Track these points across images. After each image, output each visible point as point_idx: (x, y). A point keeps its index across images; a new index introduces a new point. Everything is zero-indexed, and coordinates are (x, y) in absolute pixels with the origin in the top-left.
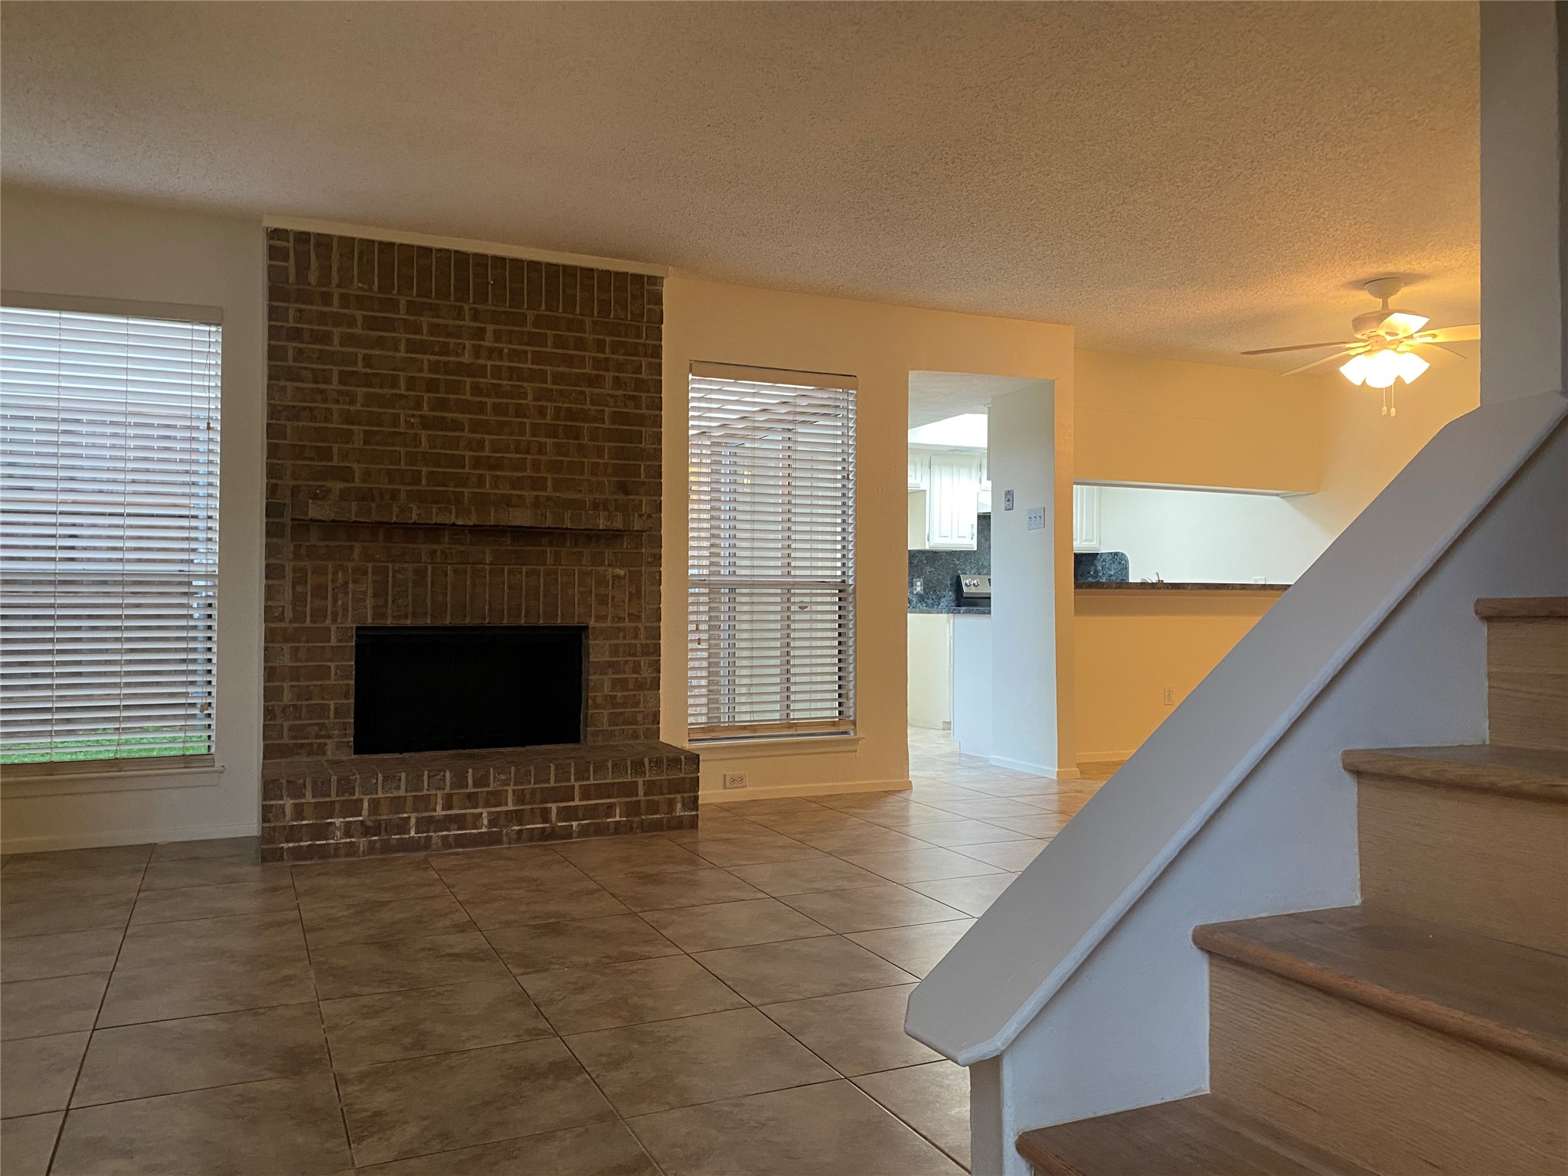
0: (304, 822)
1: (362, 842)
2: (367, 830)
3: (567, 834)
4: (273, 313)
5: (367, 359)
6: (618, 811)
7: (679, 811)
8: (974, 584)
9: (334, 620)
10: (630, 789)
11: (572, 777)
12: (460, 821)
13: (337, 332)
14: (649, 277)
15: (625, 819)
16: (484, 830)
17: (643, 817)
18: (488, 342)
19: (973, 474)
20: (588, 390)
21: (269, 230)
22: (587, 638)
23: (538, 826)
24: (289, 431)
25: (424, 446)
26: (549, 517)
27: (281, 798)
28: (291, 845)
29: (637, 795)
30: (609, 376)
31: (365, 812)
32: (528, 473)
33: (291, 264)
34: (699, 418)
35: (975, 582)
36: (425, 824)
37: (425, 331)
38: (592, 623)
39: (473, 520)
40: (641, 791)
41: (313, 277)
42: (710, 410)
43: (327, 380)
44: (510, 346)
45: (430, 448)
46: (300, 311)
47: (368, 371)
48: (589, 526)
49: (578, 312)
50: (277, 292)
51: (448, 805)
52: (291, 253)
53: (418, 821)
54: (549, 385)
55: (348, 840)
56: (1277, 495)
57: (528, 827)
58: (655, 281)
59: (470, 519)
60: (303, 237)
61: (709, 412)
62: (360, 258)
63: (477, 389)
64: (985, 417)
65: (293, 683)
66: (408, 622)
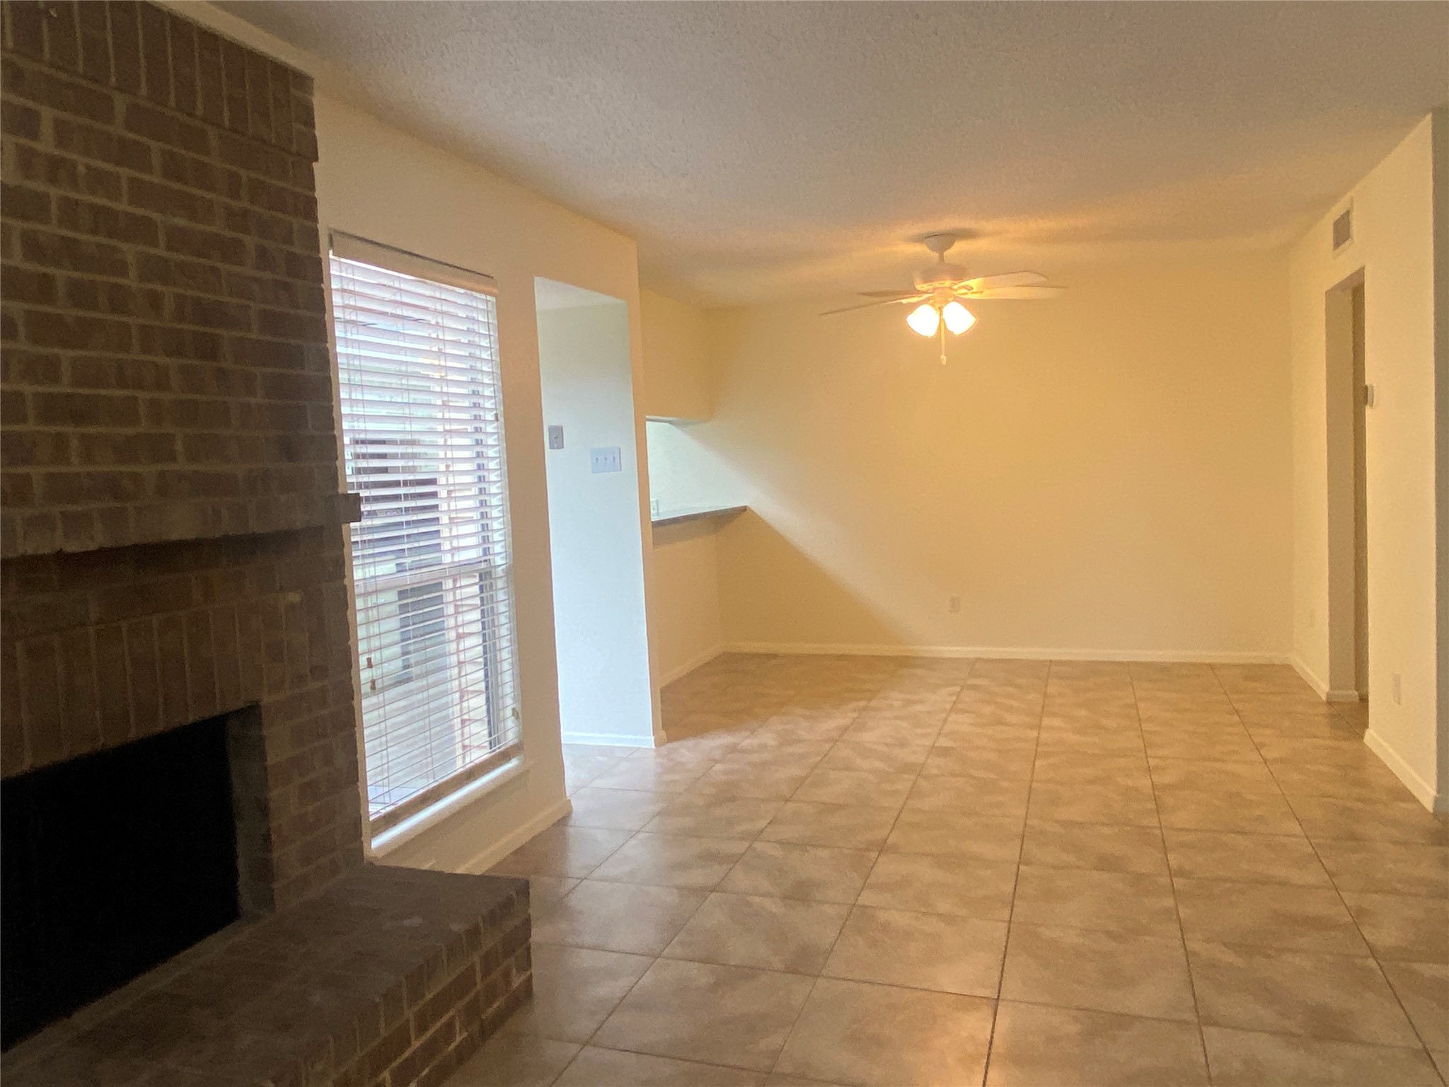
6: (458, 1025)
7: (515, 980)
11: (405, 1004)
14: (295, 74)
15: (465, 1034)
17: (483, 1017)
18: (46, 145)
20: (222, 267)
22: (261, 723)
29: (475, 984)
30: (250, 243)
32: (144, 427)
38: (266, 699)
44: (88, 161)
49: (199, 114)
54: (163, 251)
58: (303, 81)
59: (92, 538)
63: (33, 248)
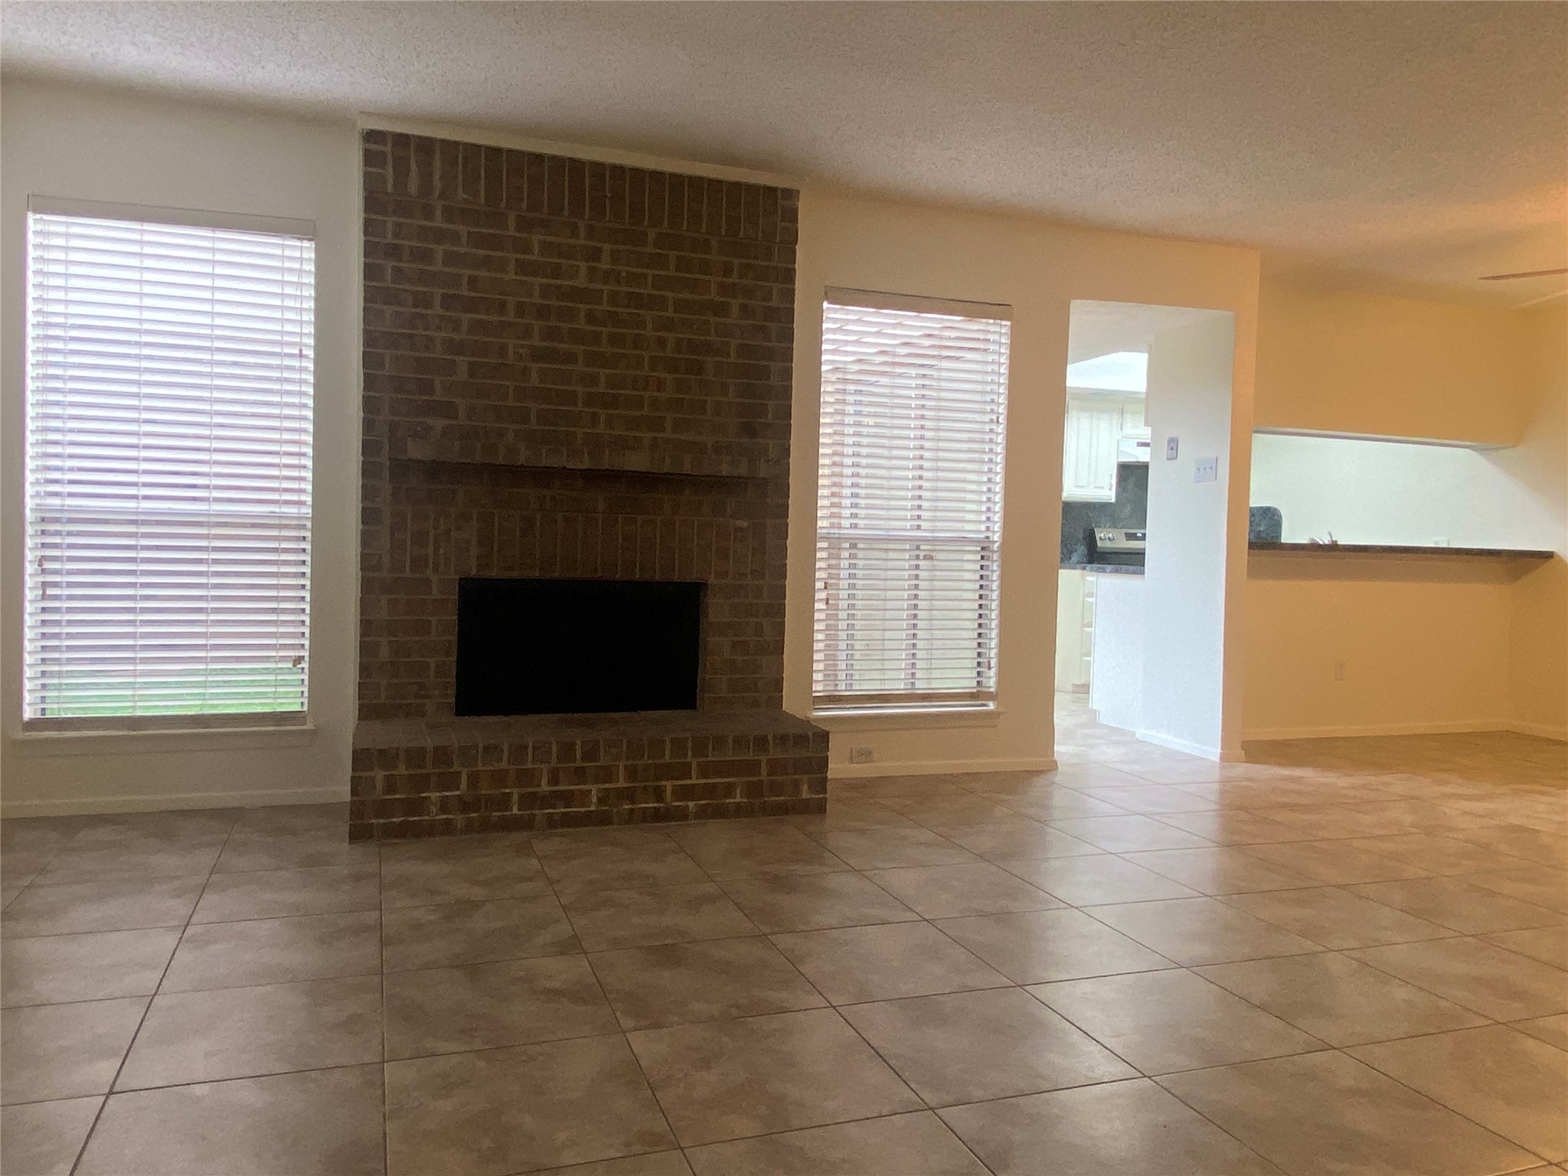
0: (397, 796)
1: (459, 819)
2: (465, 806)
3: (682, 815)
4: (368, 226)
5: (472, 280)
6: (738, 791)
7: (805, 793)
8: (1109, 538)
9: (436, 570)
10: (752, 768)
11: (690, 753)
12: (567, 798)
13: (439, 251)
14: (784, 190)
15: (746, 800)
16: (593, 808)
17: (766, 799)
19: (1114, 421)
20: (713, 320)
21: (365, 131)
22: (705, 595)
23: (652, 805)
24: (387, 360)
25: (534, 381)
26: (668, 460)
27: (371, 769)
28: (382, 821)
29: (760, 774)
30: (735, 303)
31: (464, 785)
32: (646, 411)
33: (389, 171)
34: (834, 352)
35: (1110, 536)
36: (529, 800)
37: (536, 251)
38: (712, 580)
39: (585, 464)
40: (764, 770)
41: (413, 187)
42: (847, 343)
43: (428, 305)
44: (629, 269)
45: (541, 382)
46: (399, 225)
47: (473, 294)
48: (711, 473)
49: (703, 230)
50: (374, 202)
51: (554, 780)
52: (389, 158)
53: (522, 796)
54: (670, 313)
55: (445, 817)
56: (1469, 447)
57: (641, 806)
58: (790, 194)
59: (582, 462)
60: (402, 140)
61: (845, 346)
62: (465, 165)
63: (591, 318)
64: (1145, 356)
65: (392, 639)
66: (515, 574)
